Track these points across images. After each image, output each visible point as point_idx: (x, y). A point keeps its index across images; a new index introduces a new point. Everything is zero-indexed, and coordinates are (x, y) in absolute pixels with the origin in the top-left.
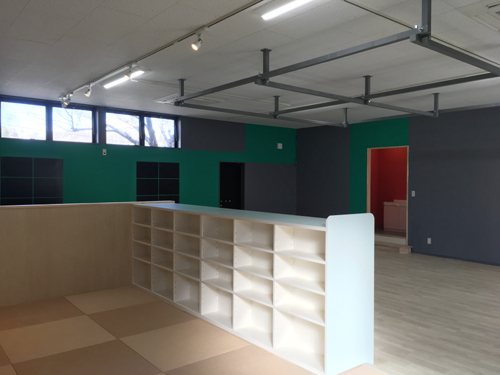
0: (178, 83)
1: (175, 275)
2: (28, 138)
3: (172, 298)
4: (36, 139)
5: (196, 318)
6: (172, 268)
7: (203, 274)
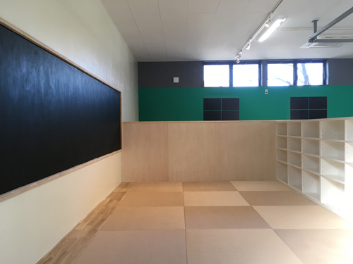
0: (312, 24)
1: (303, 171)
2: (219, 86)
3: (301, 190)
4: (223, 86)
5: (317, 204)
6: (301, 166)
7: (322, 169)
